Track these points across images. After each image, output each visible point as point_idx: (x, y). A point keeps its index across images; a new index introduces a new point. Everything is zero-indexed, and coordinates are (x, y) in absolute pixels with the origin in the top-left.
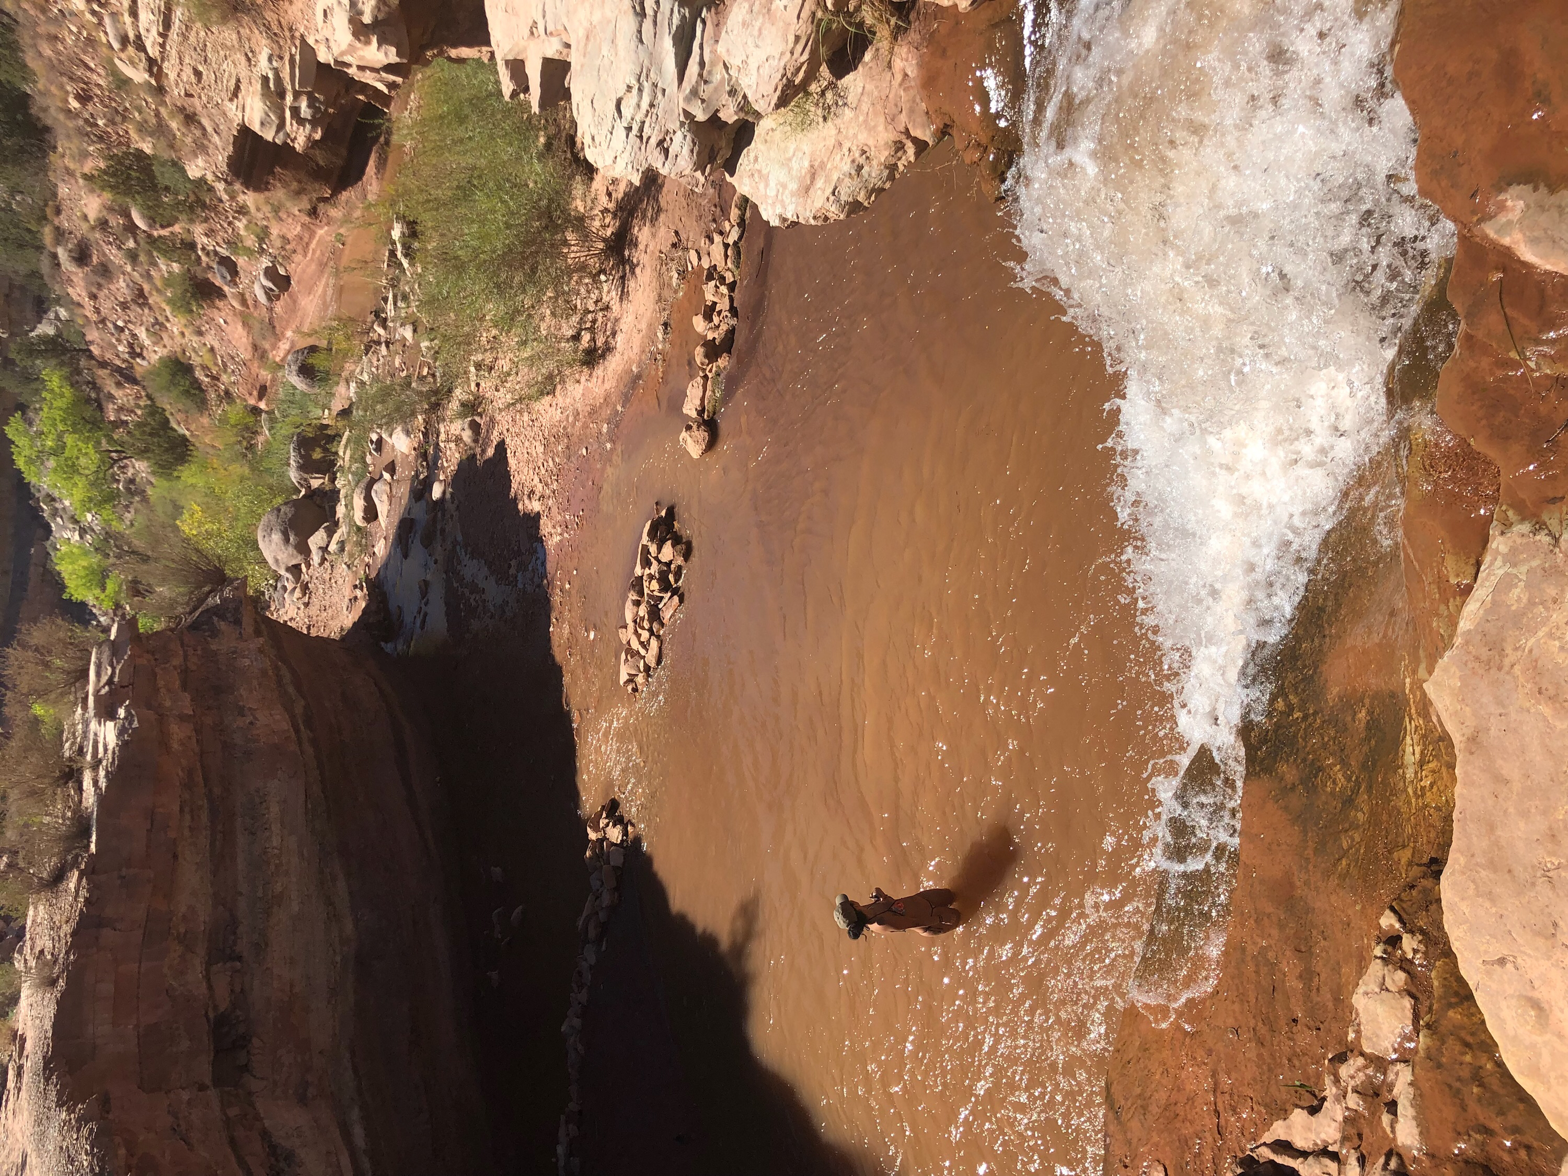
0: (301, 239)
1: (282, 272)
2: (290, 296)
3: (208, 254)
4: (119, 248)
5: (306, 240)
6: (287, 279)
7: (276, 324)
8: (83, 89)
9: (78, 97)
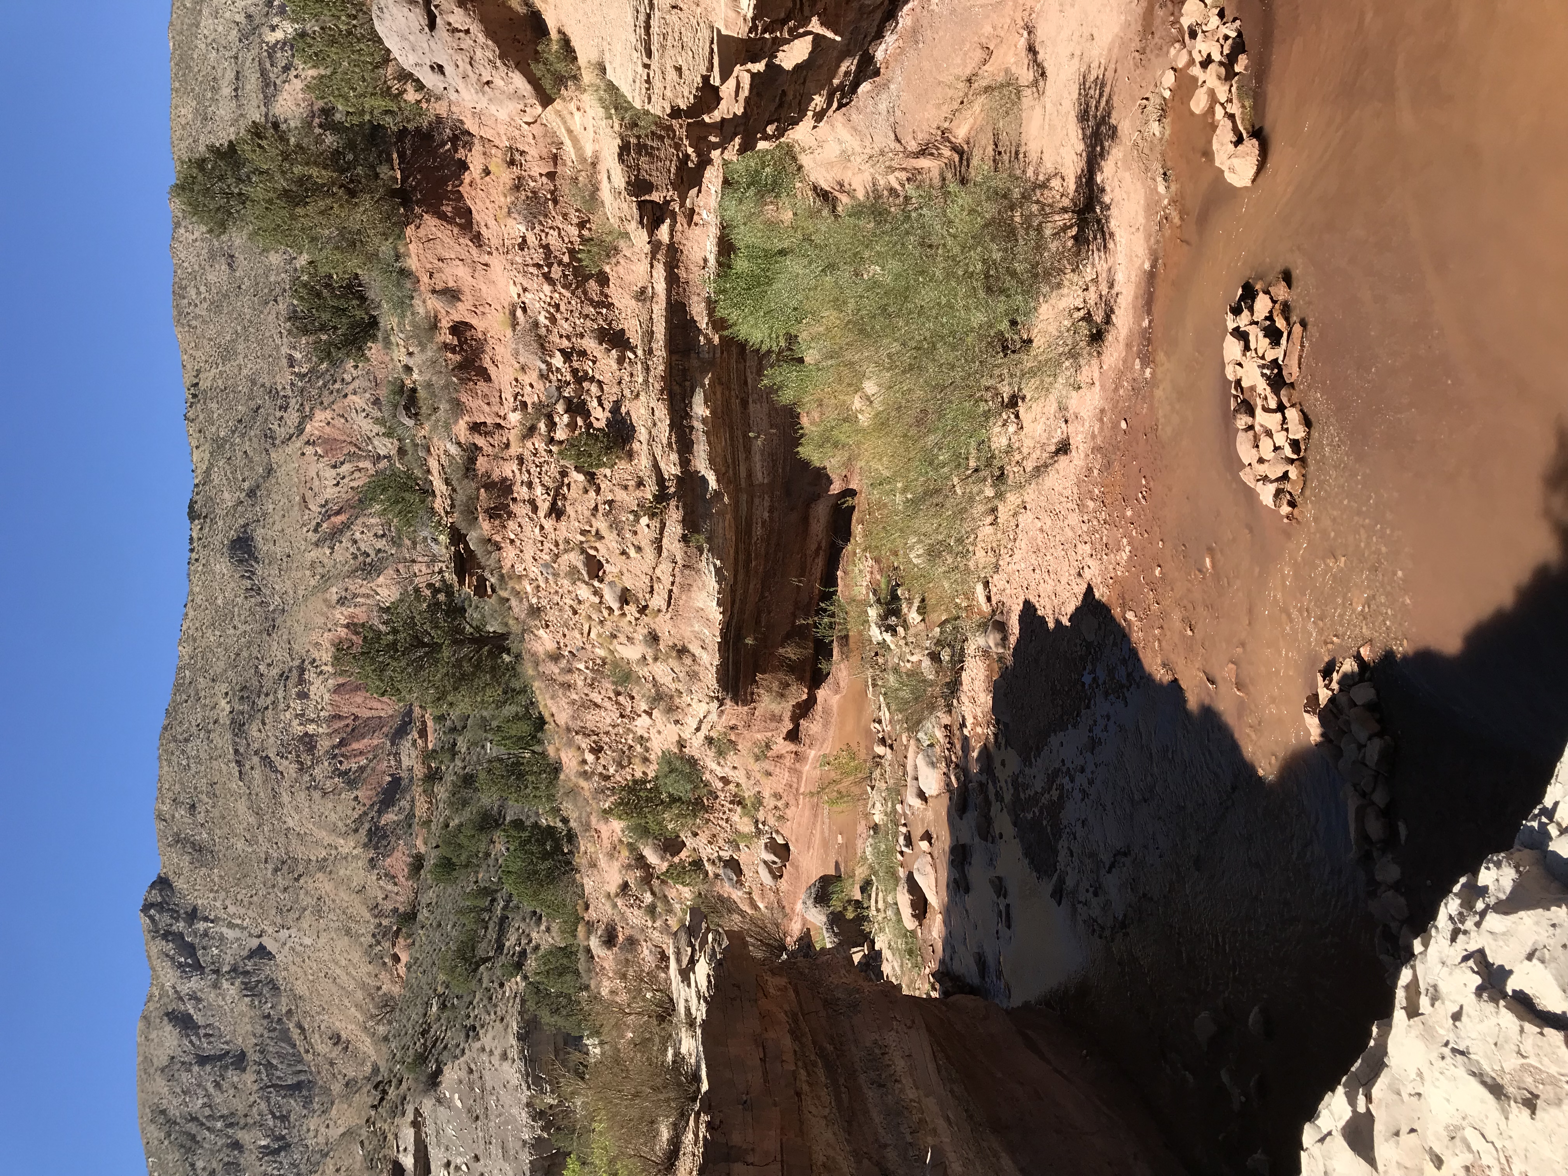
0: (791, 786)
1: (780, 841)
2: (792, 865)
3: (714, 863)
4: (640, 907)
5: (795, 785)
6: (786, 846)
7: (785, 903)
8: (594, 742)
9: (592, 750)
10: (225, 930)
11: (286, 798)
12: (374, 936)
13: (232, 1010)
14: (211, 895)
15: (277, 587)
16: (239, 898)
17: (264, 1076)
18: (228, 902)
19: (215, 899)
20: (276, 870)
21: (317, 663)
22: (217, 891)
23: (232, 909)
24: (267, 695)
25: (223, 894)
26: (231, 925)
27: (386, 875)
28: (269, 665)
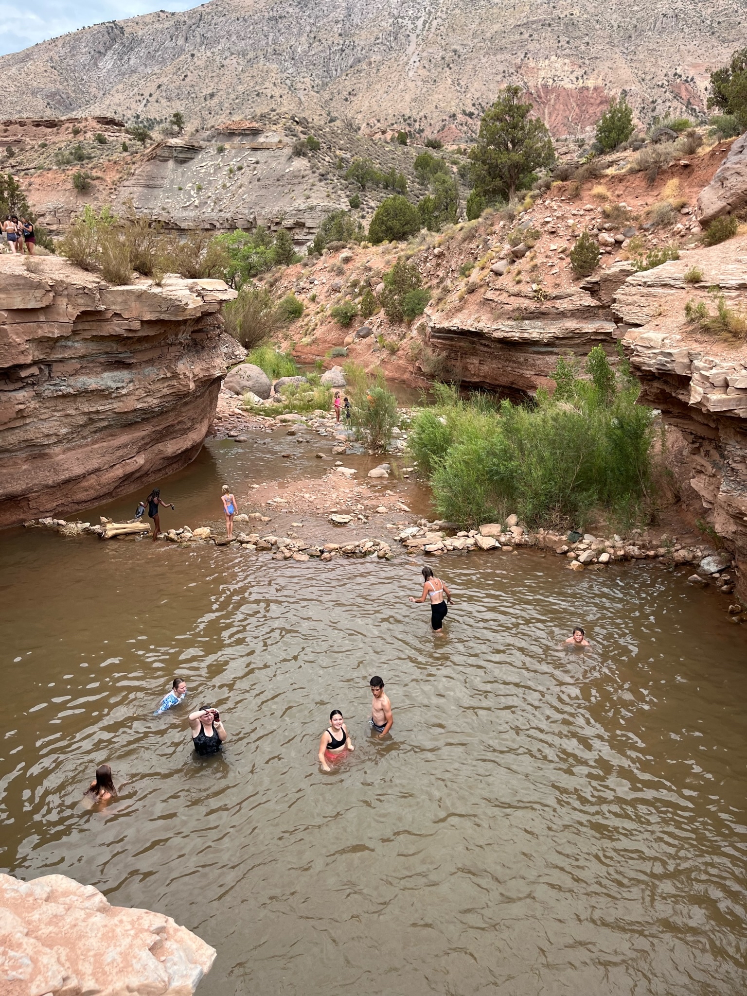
10: (422, 19)
11: (499, 57)
12: (409, 118)
13: (375, 26)
14: (445, 9)
15: (640, 48)
16: (442, 28)
17: (336, 48)
18: (439, 20)
19: (442, 11)
20: (455, 51)
21: (585, 77)
22: (447, 13)
23: (435, 23)
24: (568, 42)
25: (444, 16)
26: (425, 22)
27: (444, 126)
28: (588, 44)
